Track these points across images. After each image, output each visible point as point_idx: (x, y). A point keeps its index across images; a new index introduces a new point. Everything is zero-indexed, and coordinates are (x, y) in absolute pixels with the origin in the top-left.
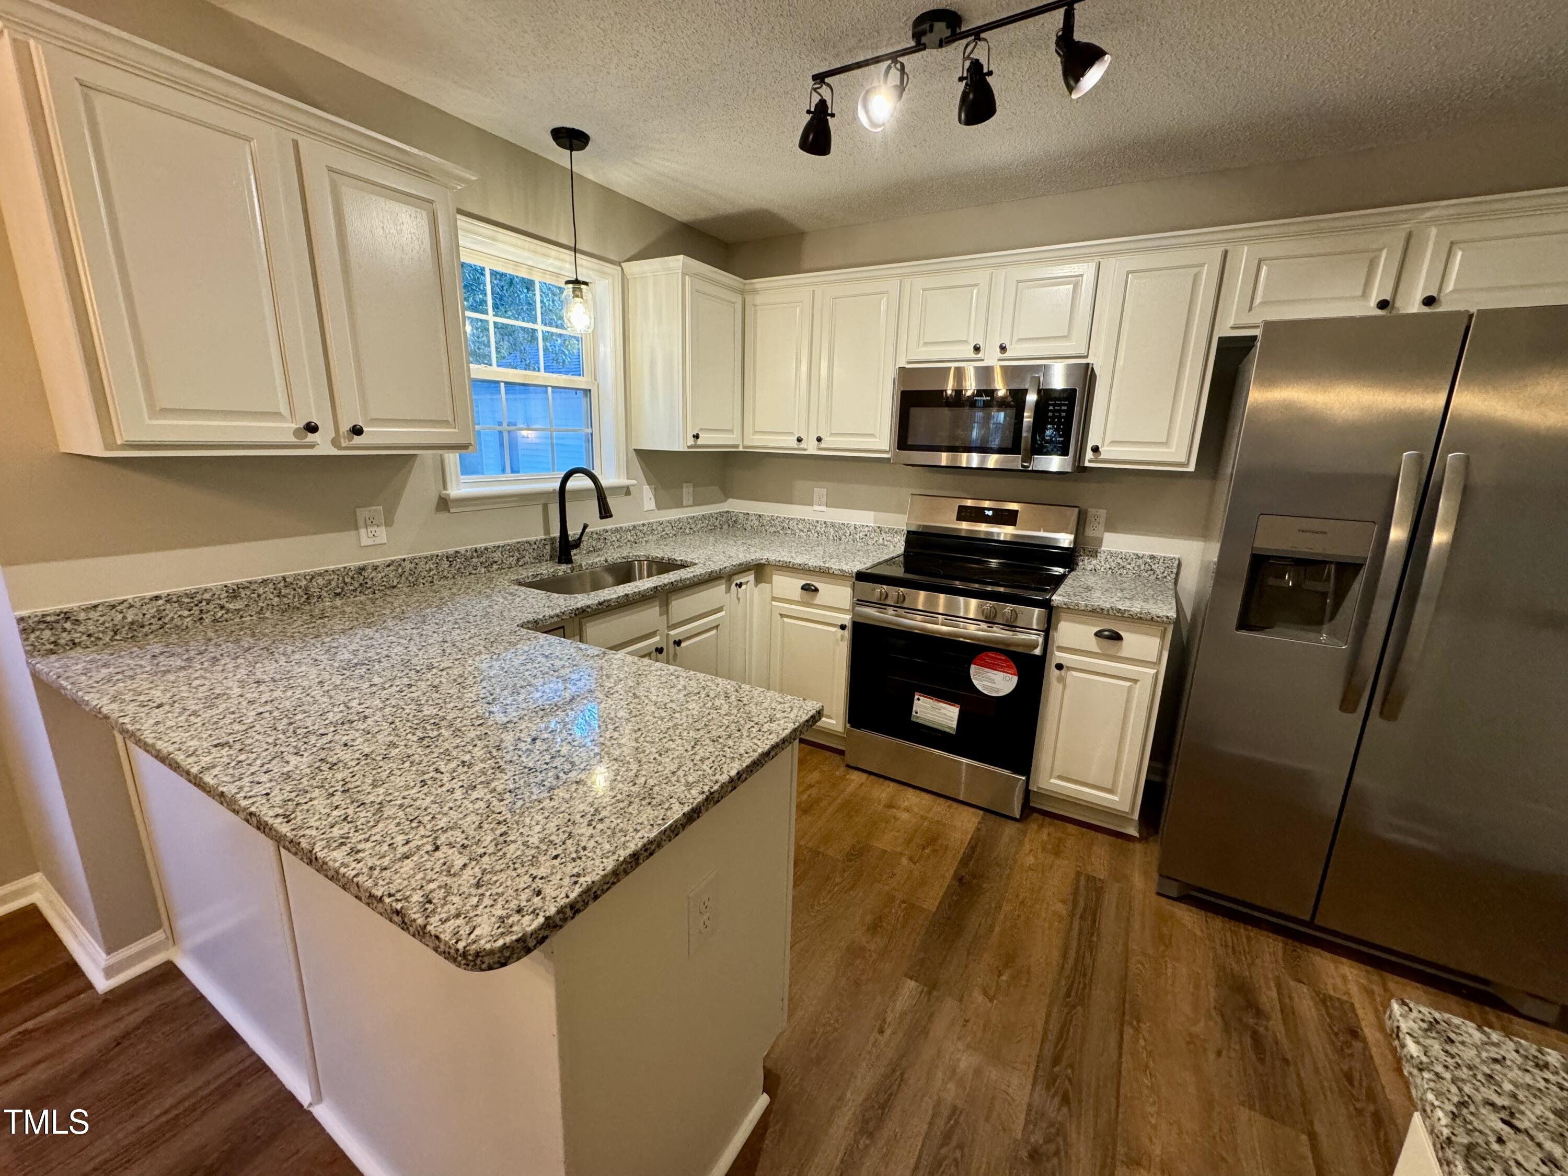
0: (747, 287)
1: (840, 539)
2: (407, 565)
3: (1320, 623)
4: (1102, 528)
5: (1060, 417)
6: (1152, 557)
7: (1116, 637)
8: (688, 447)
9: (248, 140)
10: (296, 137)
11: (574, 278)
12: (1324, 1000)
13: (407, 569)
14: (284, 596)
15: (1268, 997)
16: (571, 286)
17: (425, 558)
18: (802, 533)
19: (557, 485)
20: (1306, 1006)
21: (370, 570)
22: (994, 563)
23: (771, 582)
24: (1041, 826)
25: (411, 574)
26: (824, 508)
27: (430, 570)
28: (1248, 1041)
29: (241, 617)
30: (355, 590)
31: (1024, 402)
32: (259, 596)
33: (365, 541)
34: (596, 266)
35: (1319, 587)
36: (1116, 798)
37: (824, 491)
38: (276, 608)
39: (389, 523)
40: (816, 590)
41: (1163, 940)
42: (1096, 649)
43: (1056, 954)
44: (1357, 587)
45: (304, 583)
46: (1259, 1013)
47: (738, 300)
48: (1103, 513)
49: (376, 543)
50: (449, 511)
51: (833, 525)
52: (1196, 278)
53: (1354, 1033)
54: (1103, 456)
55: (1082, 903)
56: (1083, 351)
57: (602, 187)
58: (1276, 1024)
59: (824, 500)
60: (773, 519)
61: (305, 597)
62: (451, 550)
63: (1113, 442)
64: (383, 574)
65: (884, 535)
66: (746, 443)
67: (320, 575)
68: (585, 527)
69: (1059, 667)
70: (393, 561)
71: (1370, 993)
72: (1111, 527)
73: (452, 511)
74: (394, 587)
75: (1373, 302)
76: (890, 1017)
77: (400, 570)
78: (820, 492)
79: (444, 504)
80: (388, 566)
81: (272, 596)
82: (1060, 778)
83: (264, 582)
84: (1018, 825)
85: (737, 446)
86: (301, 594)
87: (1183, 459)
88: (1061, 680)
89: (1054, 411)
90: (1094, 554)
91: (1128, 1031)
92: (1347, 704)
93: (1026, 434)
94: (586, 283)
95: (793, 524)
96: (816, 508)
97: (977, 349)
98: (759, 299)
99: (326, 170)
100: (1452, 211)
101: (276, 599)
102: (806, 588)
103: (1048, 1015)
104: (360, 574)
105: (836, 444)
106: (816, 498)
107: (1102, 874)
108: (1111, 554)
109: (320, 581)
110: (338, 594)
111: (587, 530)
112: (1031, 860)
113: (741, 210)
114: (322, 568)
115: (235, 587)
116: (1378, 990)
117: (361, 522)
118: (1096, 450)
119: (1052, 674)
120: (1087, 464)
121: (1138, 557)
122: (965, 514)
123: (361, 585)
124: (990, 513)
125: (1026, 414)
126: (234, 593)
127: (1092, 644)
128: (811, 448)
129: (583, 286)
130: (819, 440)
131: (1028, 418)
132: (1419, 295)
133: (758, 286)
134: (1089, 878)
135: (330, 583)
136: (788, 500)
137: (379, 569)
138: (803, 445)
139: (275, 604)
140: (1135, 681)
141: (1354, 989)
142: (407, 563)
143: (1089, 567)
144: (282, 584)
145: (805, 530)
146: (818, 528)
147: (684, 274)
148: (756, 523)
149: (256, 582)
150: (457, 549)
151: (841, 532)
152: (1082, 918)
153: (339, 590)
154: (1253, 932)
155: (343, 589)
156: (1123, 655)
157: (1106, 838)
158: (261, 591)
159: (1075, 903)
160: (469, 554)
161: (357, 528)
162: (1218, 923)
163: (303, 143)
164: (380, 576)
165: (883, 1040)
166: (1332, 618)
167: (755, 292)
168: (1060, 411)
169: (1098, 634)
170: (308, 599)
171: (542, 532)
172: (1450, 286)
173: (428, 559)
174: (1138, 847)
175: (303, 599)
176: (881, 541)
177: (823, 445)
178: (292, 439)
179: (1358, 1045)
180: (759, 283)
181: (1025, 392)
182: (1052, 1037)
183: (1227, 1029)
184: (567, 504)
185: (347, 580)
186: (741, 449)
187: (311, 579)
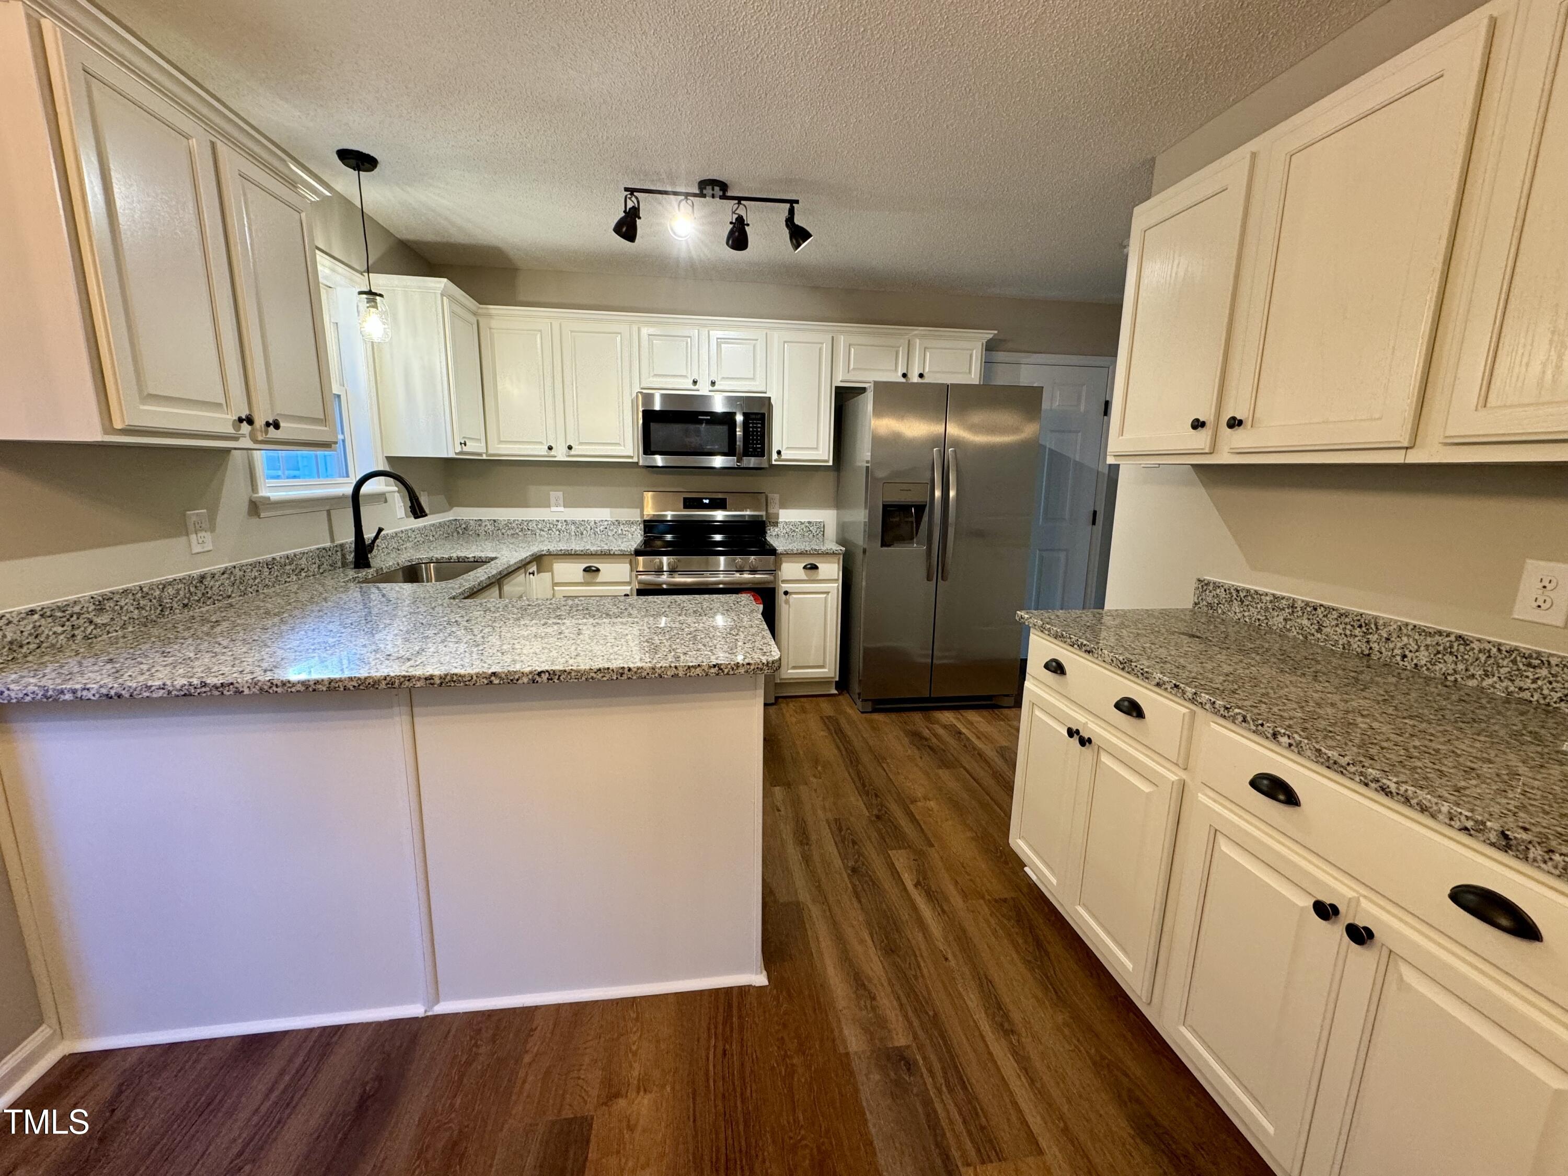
0: (480, 311)
1: (582, 534)
2: (239, 573)
3: (912, 539)
4: (777, 506)
5: (757, 432)
6: (809, 523)
7: (814, 567)
8: (456, 454)
9: (187, 137)
10: (214, 139)
11: (366, 289)
12: (945, 727)
13: (238, 577)
14: (143, 608)
15: (926, 733)
16: (365, 296)
17: (251, 565)
18: (542, 533)
19: (349, 490)
20: (941, 731)
21: (209, 579)
22: (718, 538)
23: (551, 570)
24: (787, 704)
25: (241, 583)
26: (562, 509)
27: (255, 578)
28: (928, 750)
29: (108, 633)
30: (198, 601)
31: (735, 421)
32: (121, 608)
33: (197, 549)
34: (348, 274)
35: (910, 519)
36: (826, 670)
37: (560, 494)
38: (137, 622)
39: (212, 529)
40: (598, 570)
41: (874, 729)
42: (805, 578)
43: (836, 751)
44: (925, 518)
45: (157, 593)
46: (926, 739)
47: (473, 319)
48: (777, 496)
49: (206, 549)
50: (259, 516)
51: (574, 523)
52: (820, 349)
53: (960, 733)
54: (783, 457)
55: (832, 728)
56: (763, 389)
57: (345, 199)
58: (934, 740)
59: (561, 502)
60: (509, 522)
61: (160, 608)
62: (268, 557)
63: (788, 448)
64: (219, 583)
65: (622, 527)
66: (490, 452)
67: (170, 583)
68: (380, 530)
69: (786, 593)
70: (226, 568)
71: (958, 719)
72: (783, 506)
73: (262, 515)
74: (229, 597)
75: (900, 374)
76: (778, 804)
77: (232, 579)
78: (556, 495)
79: (255, 507)
80: (223, 574)
81: (132, 608)
82: (794, 668)
83: (125, 592)
84: (775, 707)
85: (480, 454)
86: (157, 605)
87: (826, 458)
88: (787, 602)
89: (753, 427)
90: (776, 524)
91: (885, 765)
92: (929, 578)
93: (739, 443)
94: (381, 295)
95: (532, 526)
96: (553, 509)
97: (695, 382)
98: (494, 323)
99: (237, 173)
100: (923, 333)
101: (136, 612)
102: (587, 570)
103: (849, 773)
104: (201, 582)
105: (585, 451)
106: (553, 501)
107: (832, 714)
108: (786, 523)
109: (171, 591)
110: (185, 606)
111: (383, 533)
112: (794, 720)
113: (474, 242)
114: (170, 577)
115: (100, 598)
116: (960, 716)
117: (191, 528)
118: (779, 453)
119: (781, 598)
120: (774, 463)
121: (802, 523)
122: (691, 503)
123: (203, 594)
124: (707, 501)
125: (738, 430)
126: (100, 605)
127: (802, 575)
128: (560, 455)
129: (378, 298)
130: (570, 448)
131: (739, 432)
132: (916, 374)
133: (493, 312)
134: (827, 718)
135: (178, 593)
136: (525, 505)
137: (216, 577)
138: (553, 453)
139: (136, 617)
140: (828, 593)
141: (952, 719)
142: (237, 569)
143: (774, 534)
144: (140, 595)
145: (546, 529)
146: (559, 527)
147: (442, 295)
148: (491, 528)
149: (118, 593)
150: (274, 555)
151: (582, 528)
152: (836, 734)
153: (186, 601)
154: (908, 714)
155: (189, 599)
156: (820, 578)
157: (823, 699)
158: (122, 603)
159: (828, 728)
160: (283, 560)
161: (187, 535)
162: (893, 716)
163: (219, 144)
164: (218, 584)
165: (783, 813)
166: (917, 534)
167: (490, 316)
168: (757, 427)
169: (805, 568)
170: (162, 611)
171: (329, 540)
172: (927, 370)
173: (253, 565)
174: (841, 697)
175: (158, 611)
176: (620, 532)
177: (573, 452)
178: (230, 430)
179: (962, 736)
180: (494, 309)
181: (734, 414)
182: (856, 779)
183: (919, 749)
184: (362, 508)
185: (192, 589)
186: (484, 457)
187: (163, 589)
